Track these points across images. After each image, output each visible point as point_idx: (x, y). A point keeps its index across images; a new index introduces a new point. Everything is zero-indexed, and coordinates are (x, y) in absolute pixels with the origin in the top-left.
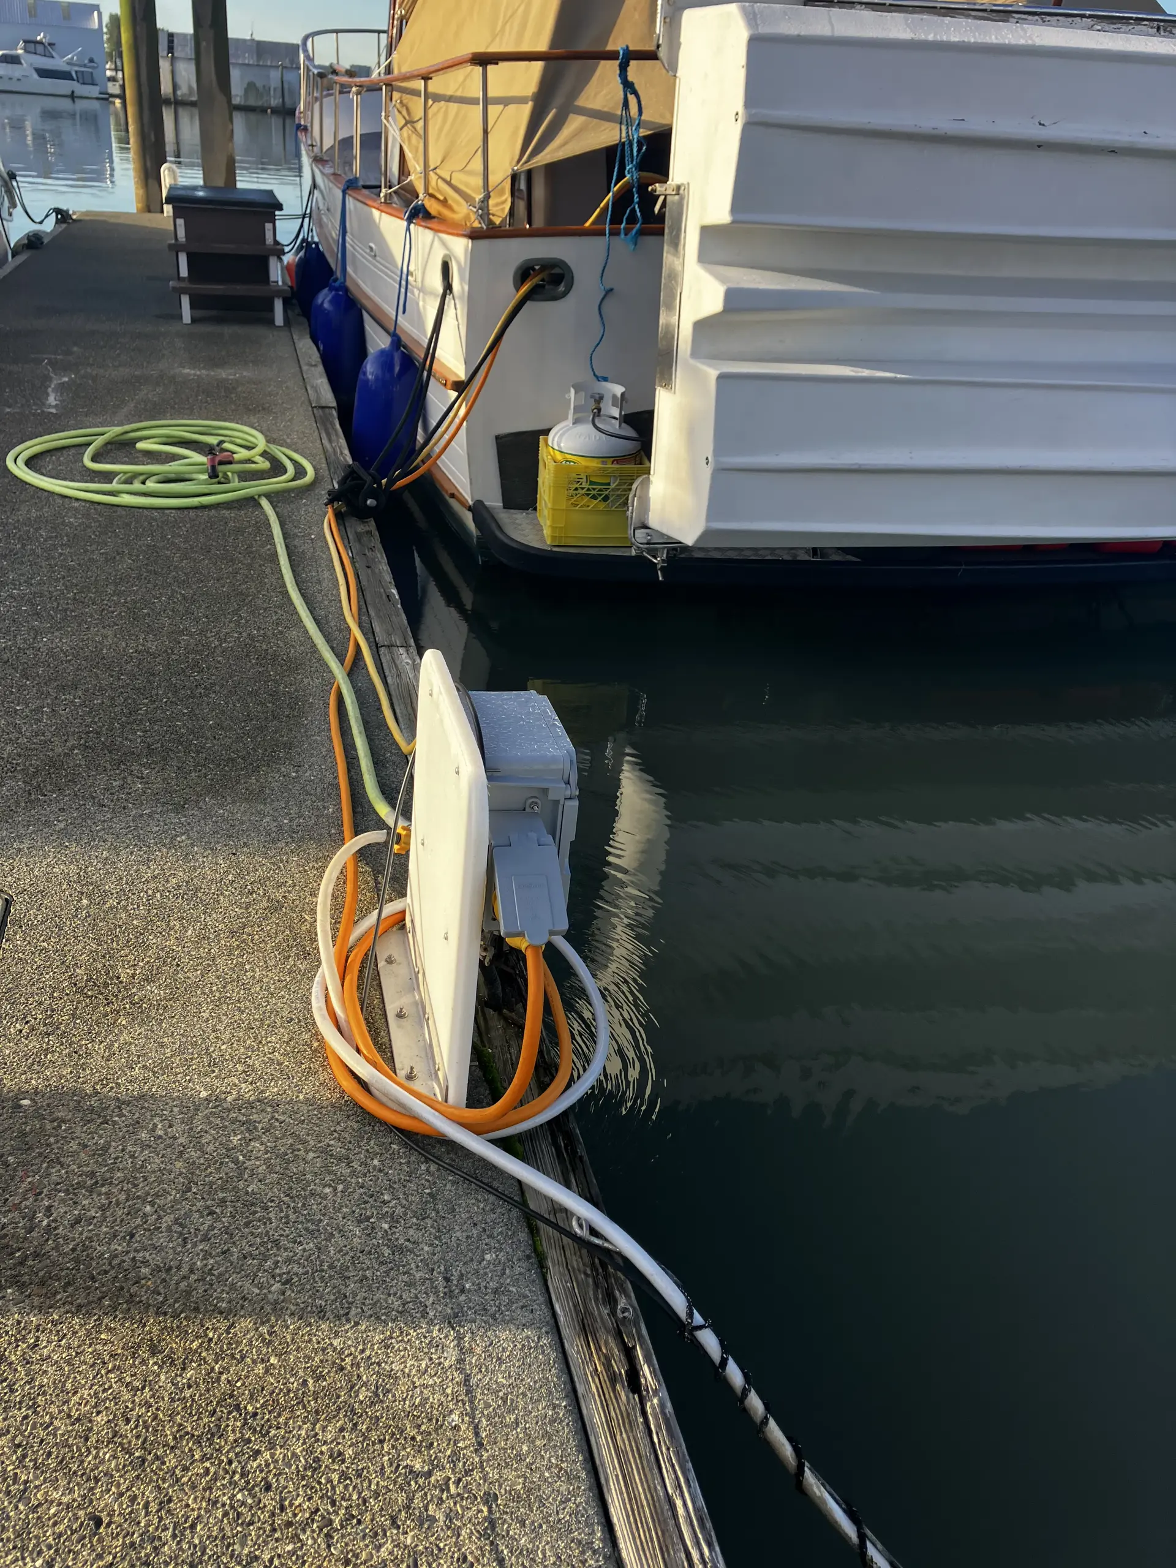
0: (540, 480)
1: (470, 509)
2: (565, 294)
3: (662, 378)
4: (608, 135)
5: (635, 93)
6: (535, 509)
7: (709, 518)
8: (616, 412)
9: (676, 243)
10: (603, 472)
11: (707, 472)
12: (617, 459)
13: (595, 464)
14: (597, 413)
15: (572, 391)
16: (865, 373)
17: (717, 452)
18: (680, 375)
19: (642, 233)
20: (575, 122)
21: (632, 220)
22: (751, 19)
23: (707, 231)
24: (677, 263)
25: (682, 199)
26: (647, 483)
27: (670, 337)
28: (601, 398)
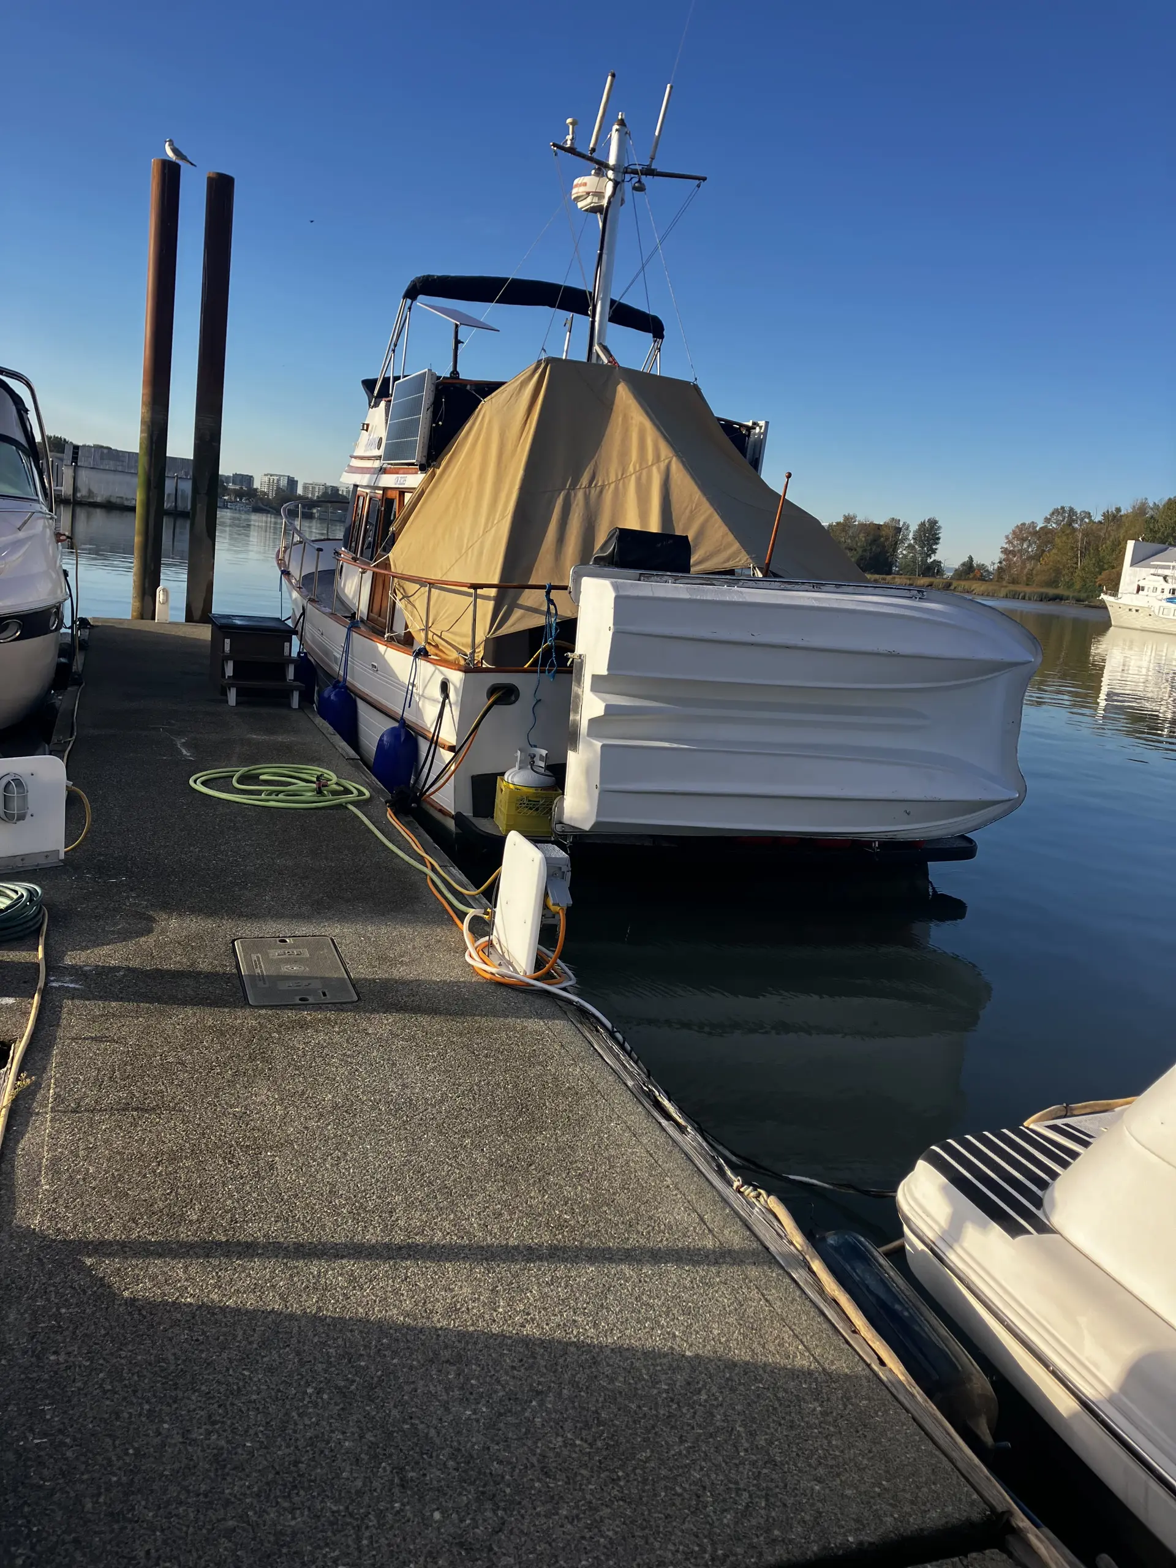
0: (497, 801)
1: (453, 817)
2: (514, 702)
3: (571, 744)
4: (539, 621)
5: (554, 604)
6: (493, 817)
7: (598, 814)
8: (542, 764)
9: (579, 681)
10: (536, 795)
11: (596, 792)
12: (543, 788)
13: (532, 791)
14: (532, 764)
15: (519, 752)
16: (675, 746)
17: (601, 782)
18: (581, 746)
19: (557, 672)
20: (517, 613)
21: (552, 665)
22: (616, 587)
23: (594, 677)
24: (580, 691)
25: (582, 661)
26: (562, 800)
27: (576, 727)
28: (535, 756)
